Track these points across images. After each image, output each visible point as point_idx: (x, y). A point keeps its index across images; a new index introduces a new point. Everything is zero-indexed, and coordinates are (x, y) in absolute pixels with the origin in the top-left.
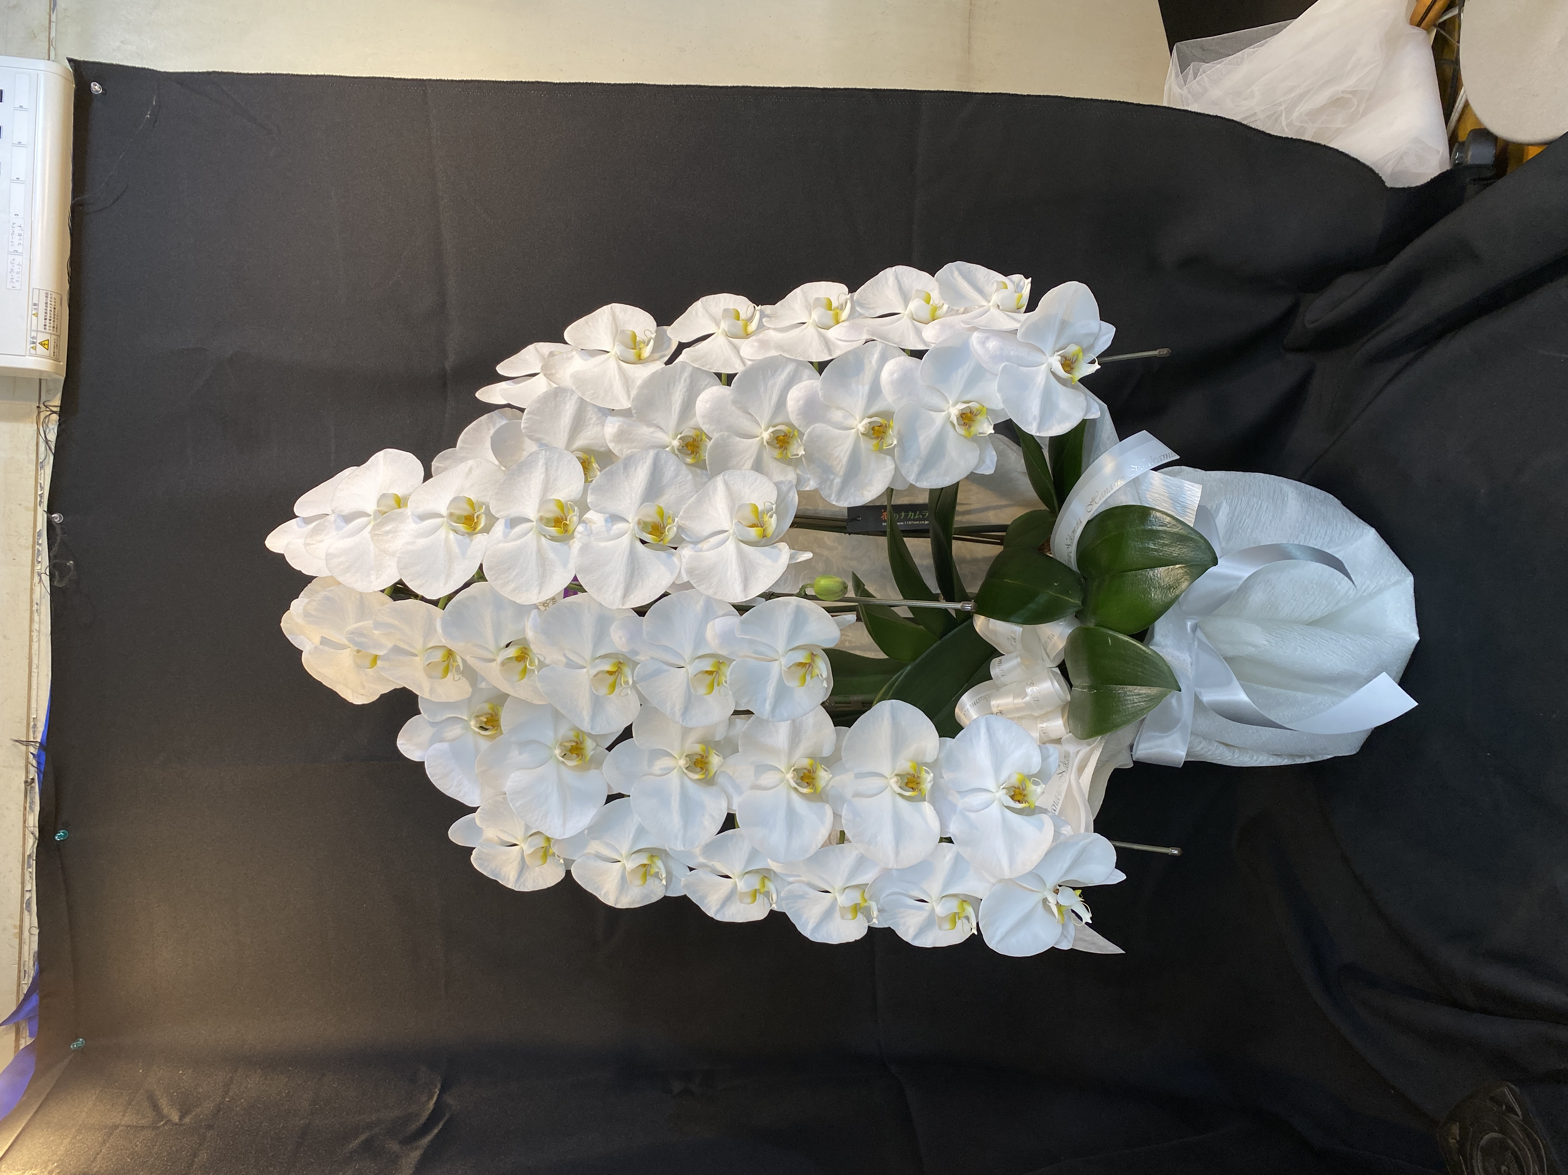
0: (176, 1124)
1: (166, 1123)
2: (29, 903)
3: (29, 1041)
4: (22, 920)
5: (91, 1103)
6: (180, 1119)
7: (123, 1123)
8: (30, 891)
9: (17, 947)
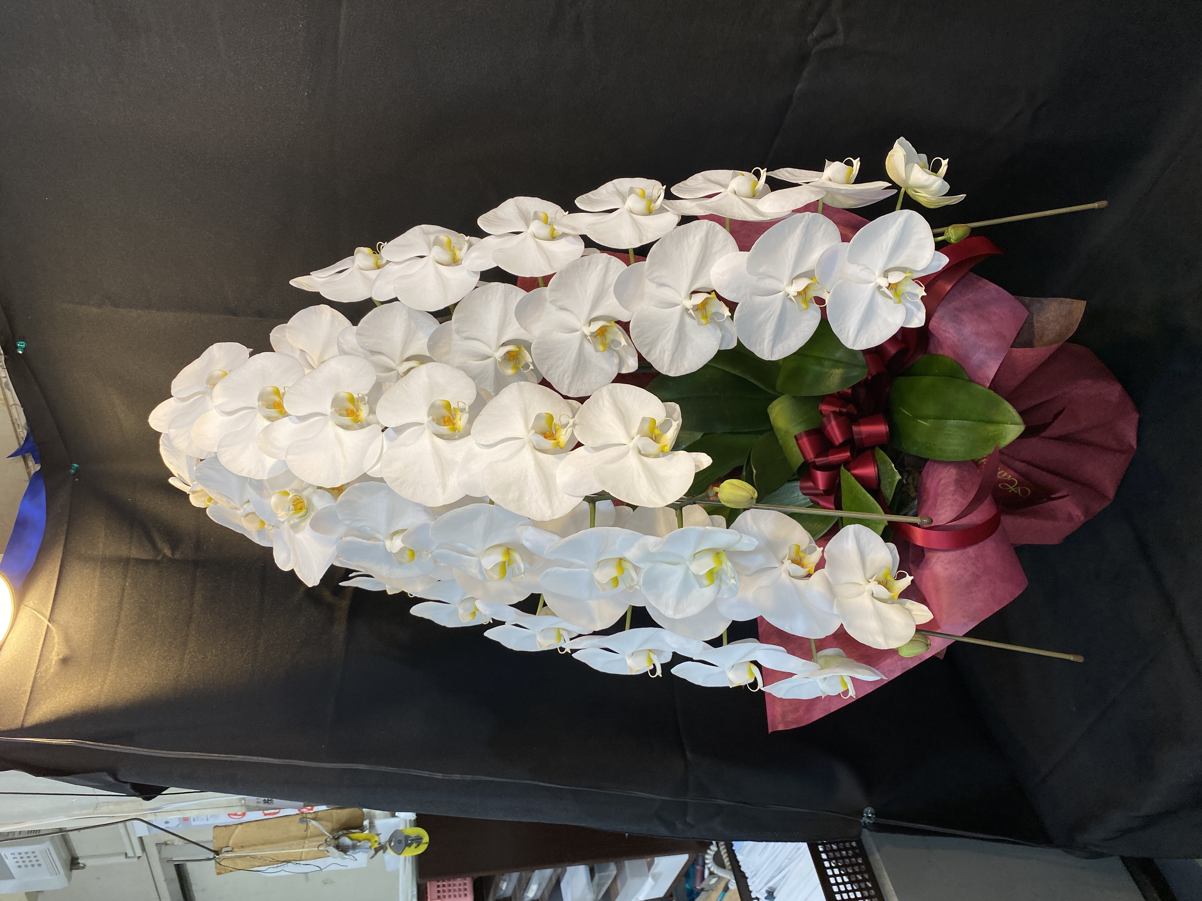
0: (171, 558)
1: (163, 558)
2: (7, 384)
3: (38, 467)
4: (4, 394)
5: (103, 534)
6: (173, 555)
7: (132, 556)
8: (5, 377)
9: (7, 411)
